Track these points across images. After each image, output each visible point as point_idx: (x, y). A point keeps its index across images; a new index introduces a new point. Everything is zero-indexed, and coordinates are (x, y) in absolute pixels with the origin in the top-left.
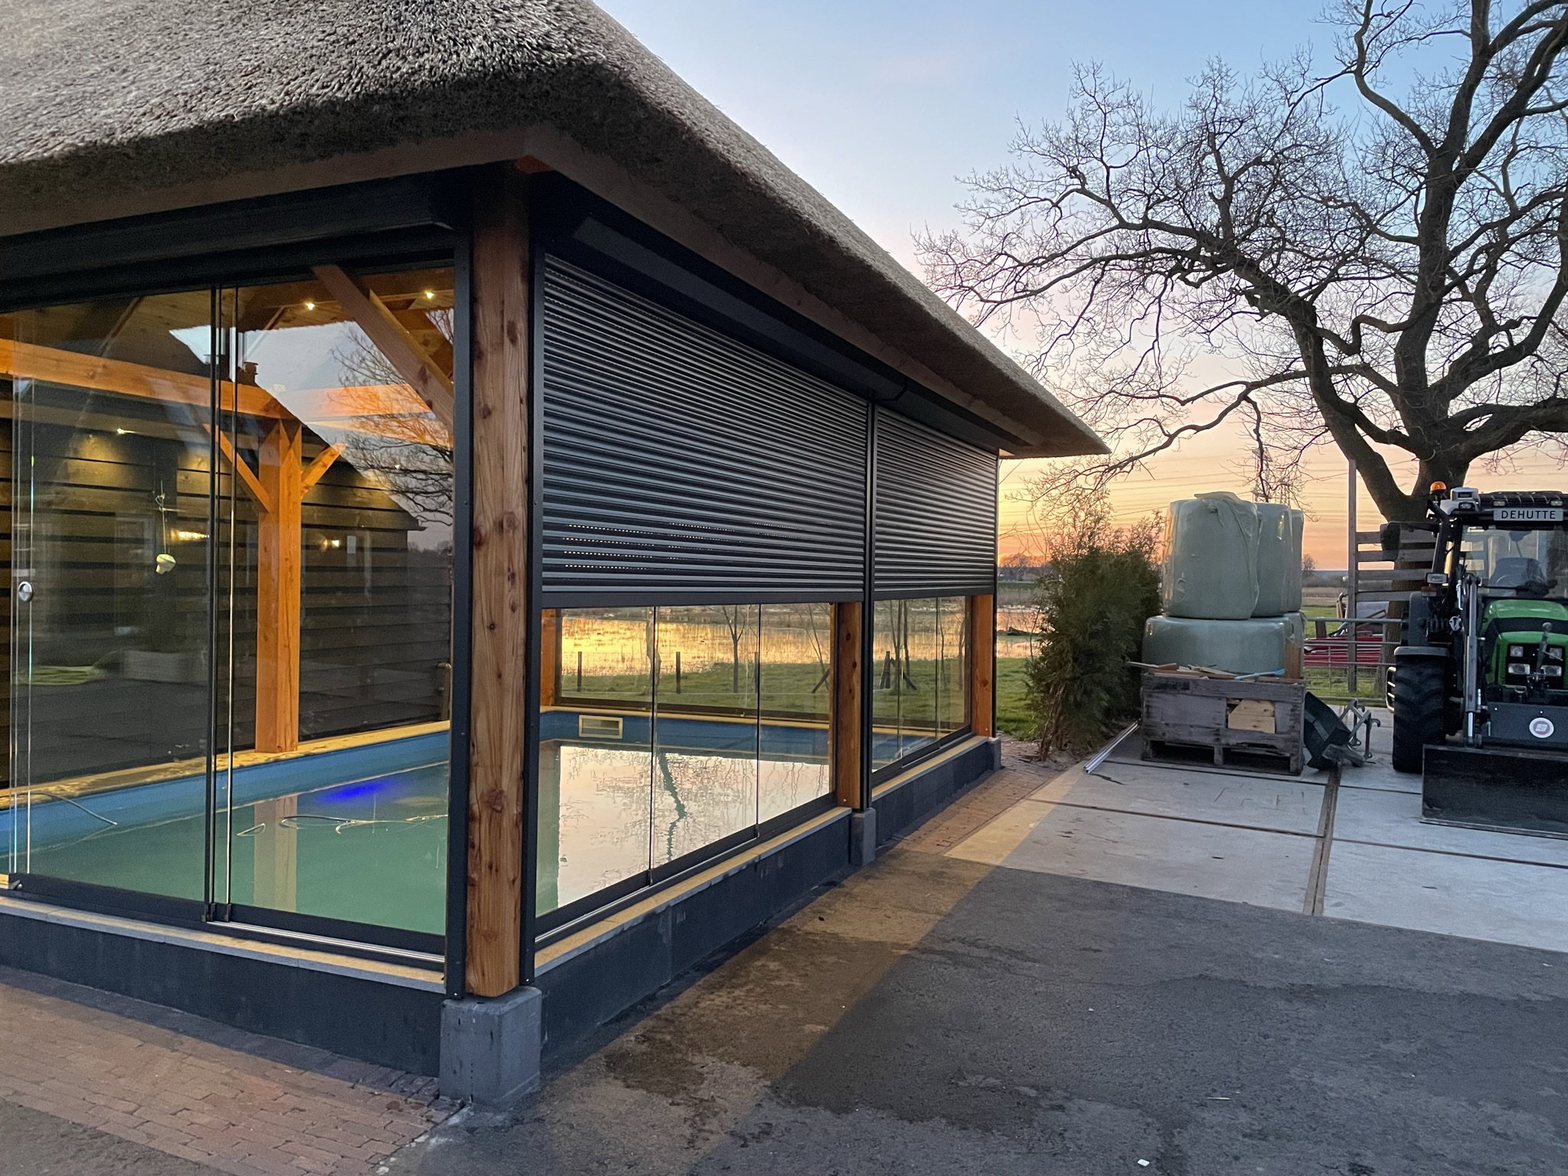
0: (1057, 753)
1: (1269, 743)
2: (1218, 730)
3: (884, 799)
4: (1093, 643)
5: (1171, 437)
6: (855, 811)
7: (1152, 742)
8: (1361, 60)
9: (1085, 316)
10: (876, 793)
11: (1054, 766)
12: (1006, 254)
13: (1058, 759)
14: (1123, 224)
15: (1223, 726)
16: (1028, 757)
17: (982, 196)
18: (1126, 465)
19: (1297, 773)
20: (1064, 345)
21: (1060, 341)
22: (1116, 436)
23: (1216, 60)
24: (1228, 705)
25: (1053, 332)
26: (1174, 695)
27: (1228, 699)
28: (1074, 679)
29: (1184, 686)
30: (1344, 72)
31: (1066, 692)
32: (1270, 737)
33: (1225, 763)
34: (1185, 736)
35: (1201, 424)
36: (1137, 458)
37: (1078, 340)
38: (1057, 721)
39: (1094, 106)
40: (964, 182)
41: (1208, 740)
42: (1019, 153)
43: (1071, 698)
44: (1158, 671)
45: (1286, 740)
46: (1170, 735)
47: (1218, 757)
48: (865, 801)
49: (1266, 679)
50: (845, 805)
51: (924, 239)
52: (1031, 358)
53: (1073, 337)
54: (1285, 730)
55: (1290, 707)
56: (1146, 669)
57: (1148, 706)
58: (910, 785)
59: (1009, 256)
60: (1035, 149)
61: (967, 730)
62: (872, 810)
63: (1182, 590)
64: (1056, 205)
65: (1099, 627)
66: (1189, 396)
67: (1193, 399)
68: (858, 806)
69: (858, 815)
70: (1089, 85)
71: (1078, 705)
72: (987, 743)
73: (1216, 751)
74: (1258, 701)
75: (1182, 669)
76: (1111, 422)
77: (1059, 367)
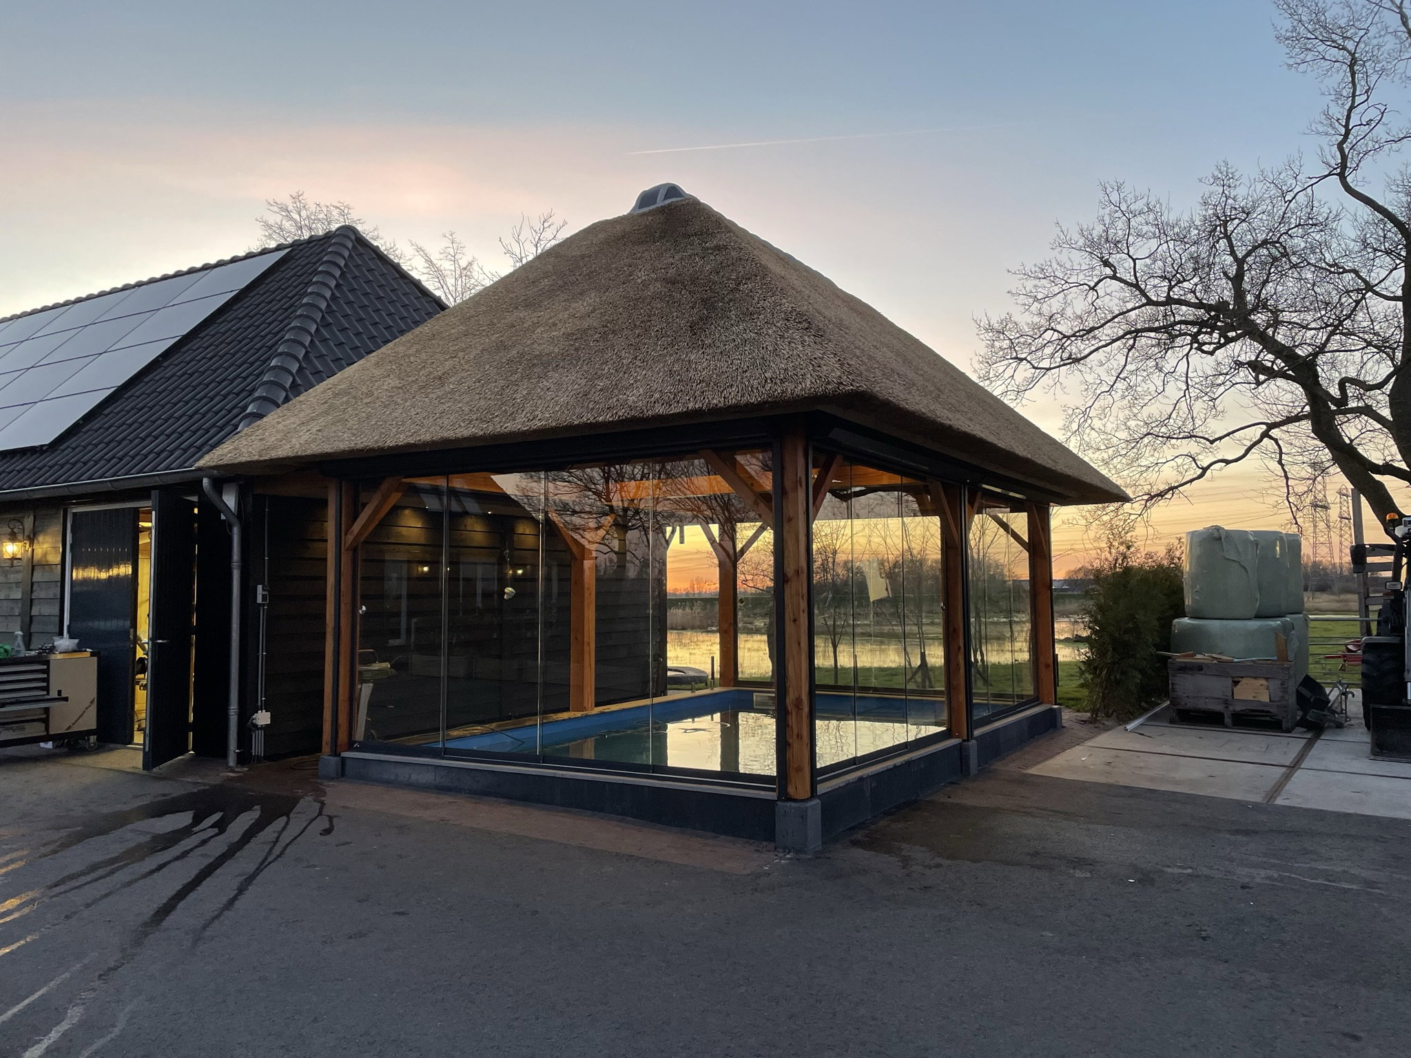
0: (1105, 718)
1: (1266, 709)
2: (1226, 700)
3: (982, 736)
4: (1126, 637)
5: (1205, 470)
6: (964, 741)
7: (1178, 710)
8: (1343, 165)
9: (1121, 376)
10: (977, 733)
11: (1102, 726)
12: (1052, 329)
13: (1106, 723)
14: (1150, 302)
15: (1230, 698)
16: (1082, 721)
17: (1030, 284)
18: (1165, 494)
19: (1289, 731)
20: (1105, 400)
21: (1102, 397)
22: (1157, 469)
23: (1223, 164)
24: (1233, 682)
25: (1096, 389)
26: (1192, 675)
27: (1233, 677)
28: (1114, 663)
29: (1199, 668)
30: (1329, 175)
31: (1109, 674)
32: (1265, 704)
33: (1234, 725)
34: (1203, 705)
35: (1230, 458)
36: (1176, 487)
37: (1117, 396)
38: (1103, 693)
39: (1119, 214)
40: (1015, 273)
41: (1219, 708)
42: (1060, 249)
43: (1113, 677)
44: (1179, 658)
45: (1278, 706)
46: (1190, 704)
47: (1228, 720)
48: (970, 736)
49: (1261, 662)
50: (957, 737)
51: (984, 323)
52: (1077, 411)
53: (1113, 393)
54: (1276, 699)
55: (1280, 682)
56: (1170, 657)
57: (1173, 684)
58: (997, 730)
59: (1055, 331)
60: (1073, 246)
61: (1036, 700)
62: (974, 742)
63: (1198, 598)
64: (1092, 288)
65: (1131, 625)
66: (1217, 436)
67: (1220, 438)
68: (965, 738)
69: (965, 743)
70: (1115, 197)
71: (1118, 682)
72: (1051, 709)
73: (1226, 715)
74: (1255, 678)
75: (1198, 656)
76: (1151, 459)
77: (1102, 417)
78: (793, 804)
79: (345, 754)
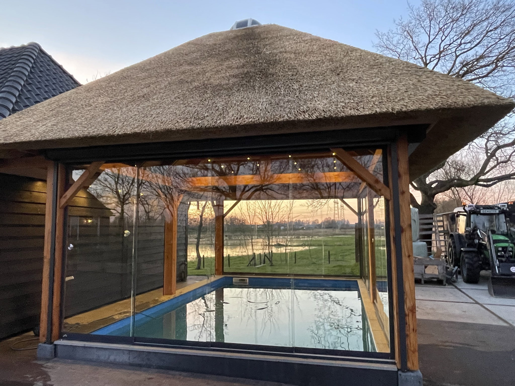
1: (437, 277)
15: (424, 273)
19: (445, 285)
24: (425, 267)
33: (425, 284)
41: (420, 277)
45: (441, 276)
54: (441, 273)
55: (442, 266)
73: (422, 280)
74: (433, 265)
78: (412, 374)
79: (56, 342)
